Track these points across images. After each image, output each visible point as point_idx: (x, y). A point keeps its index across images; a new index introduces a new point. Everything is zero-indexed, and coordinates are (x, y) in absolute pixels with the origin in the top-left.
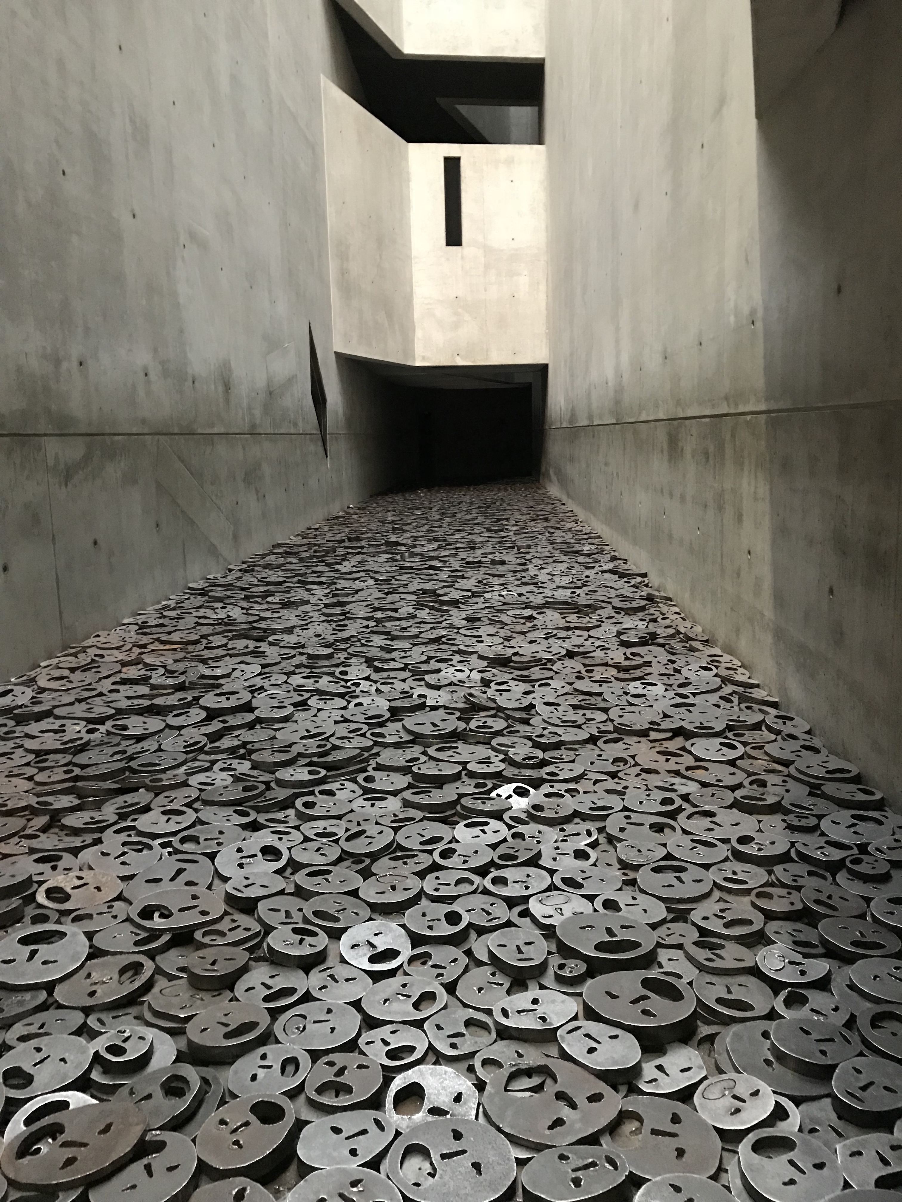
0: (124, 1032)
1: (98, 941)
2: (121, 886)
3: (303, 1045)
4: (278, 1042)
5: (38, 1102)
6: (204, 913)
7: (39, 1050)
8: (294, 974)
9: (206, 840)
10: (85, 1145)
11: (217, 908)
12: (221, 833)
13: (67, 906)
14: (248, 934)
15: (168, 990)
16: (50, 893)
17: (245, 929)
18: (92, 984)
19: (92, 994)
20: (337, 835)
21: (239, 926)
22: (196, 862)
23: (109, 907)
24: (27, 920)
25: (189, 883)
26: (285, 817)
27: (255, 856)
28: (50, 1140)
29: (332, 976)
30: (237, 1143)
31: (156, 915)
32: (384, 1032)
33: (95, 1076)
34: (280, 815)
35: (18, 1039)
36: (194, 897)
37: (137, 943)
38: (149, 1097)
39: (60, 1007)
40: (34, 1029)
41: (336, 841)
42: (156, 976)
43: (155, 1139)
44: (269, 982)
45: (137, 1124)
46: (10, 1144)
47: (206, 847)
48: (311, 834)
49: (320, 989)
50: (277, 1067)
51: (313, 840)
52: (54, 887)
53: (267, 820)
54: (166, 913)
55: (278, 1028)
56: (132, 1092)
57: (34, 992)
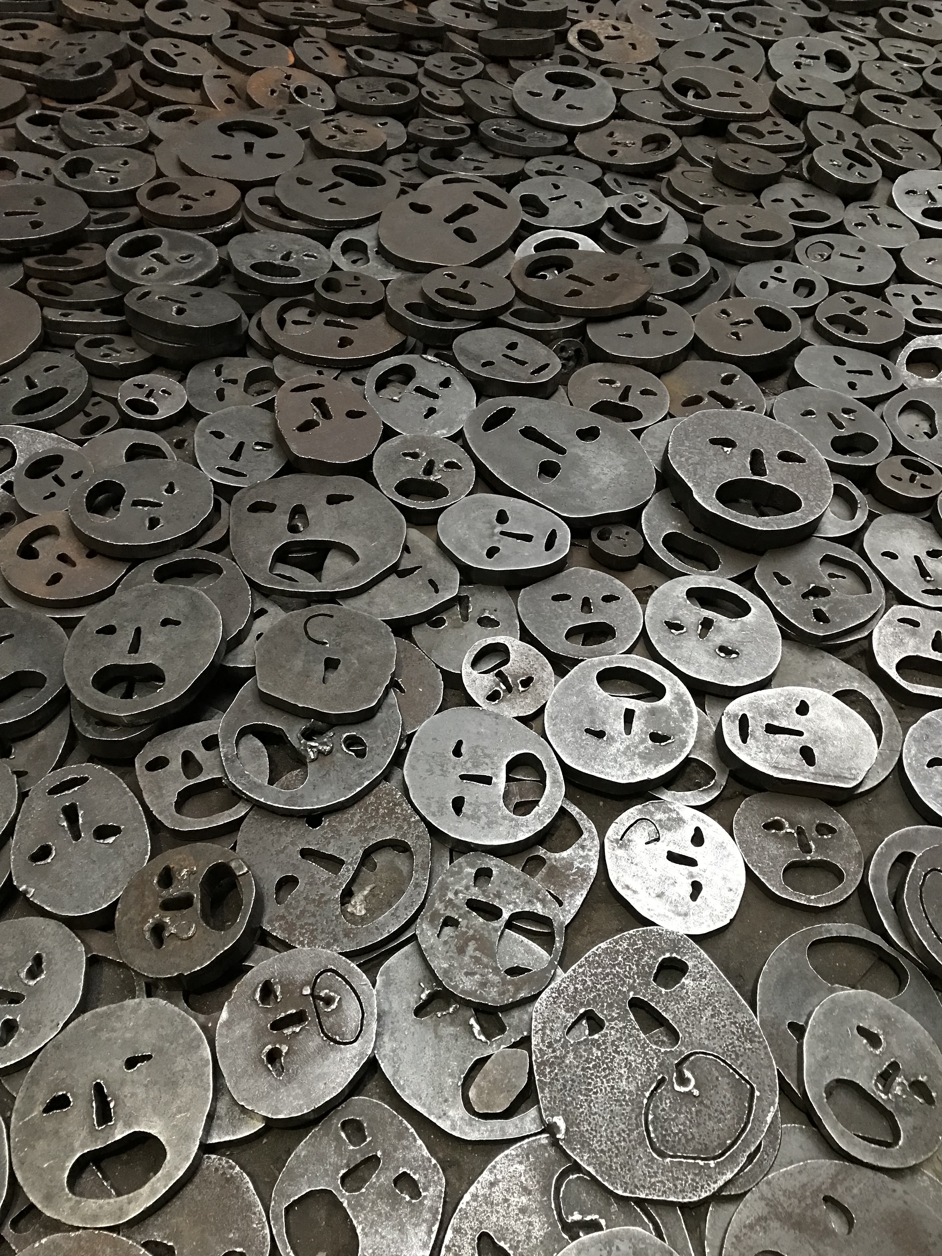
0: (642, 197)
1: (625, 101)
2: (658, 51)
3: (823, 272)
4: (795, 260)
5: (550, 234)
6: (744, 105)
7: (556, 187)
8: (831, 200)
9: (762, 23)
10: (591, 284)
11: (762, 105)
12: (783, 20)
13: (598, 55)
14: (790, 142)
15: (691, 173)
16: (583, 35)
17: (787, 137)
18: (613, 143)
19: (613, 153)
20: (923, 63)
21: (780, 132)
22: (747, 46)
23: (641, 70)
24: (556, 58)
25: (734, 68)
26: (863, 25)
27: (817, 58)
28: (556, 272)
29: (874, 217)
30: (736, 334)
31: (691, 93)
32: (919, 290)
33: (605, 229)
34: (858, 21)
35: (537, 172)
36: (738, 85)
37: (666, 116)
38: (656, 265)
39: (579, 155)
40: (552, 168)
41: (920, 71)
42: (679, 158)
43: (656, 303)
44: (801, 200)
45: (642, 284)
46: (522, 261)
47: (762, 33)
48: (890, 52)
49: (856, 225)
50: (791, 284)
51: (891, 60)
52: (587, 31)
53: (841, 22)
54: (703, 93)
55: (799, 248)
56: (639, 256)
57: (556, 134)
